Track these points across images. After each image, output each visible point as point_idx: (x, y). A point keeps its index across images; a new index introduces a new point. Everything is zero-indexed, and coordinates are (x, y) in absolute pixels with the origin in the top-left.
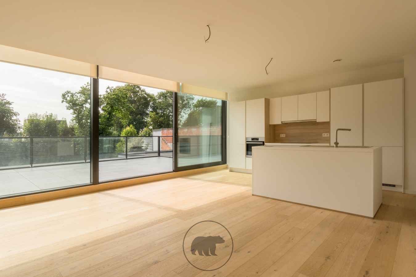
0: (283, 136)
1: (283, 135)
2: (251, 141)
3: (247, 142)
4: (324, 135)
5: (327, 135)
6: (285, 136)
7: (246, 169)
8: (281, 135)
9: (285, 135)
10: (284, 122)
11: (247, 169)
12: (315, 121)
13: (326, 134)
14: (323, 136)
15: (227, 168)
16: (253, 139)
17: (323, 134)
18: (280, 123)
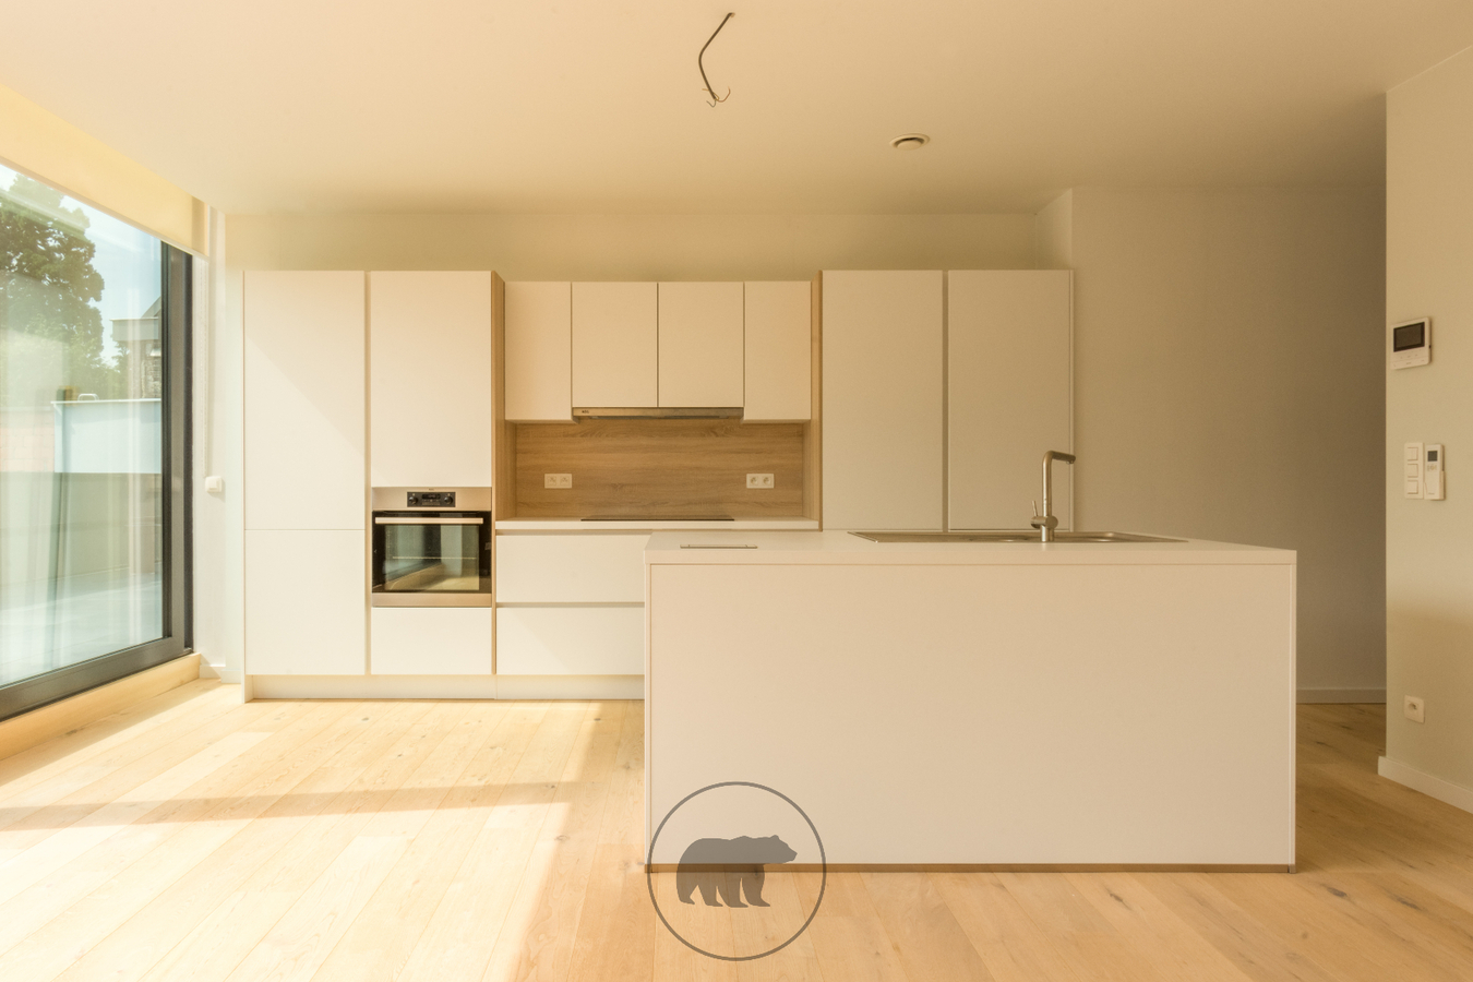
0: (558, 481)
1: (558, 477)
2: (405, 507)
3: (376, 514)
4: (753, 480)
5: (766, 480)
6: (569, 485)
7: (374, 671)
8: (547, 476)
9: (569, 476)
10: (585, 409)
11: (376, 676)
12: (735, 413)
13: (760, 477)
14: (749, 485)
15: (203, 678)
16: (417, 498)
17: (749, 477)
18: (568, 417)
